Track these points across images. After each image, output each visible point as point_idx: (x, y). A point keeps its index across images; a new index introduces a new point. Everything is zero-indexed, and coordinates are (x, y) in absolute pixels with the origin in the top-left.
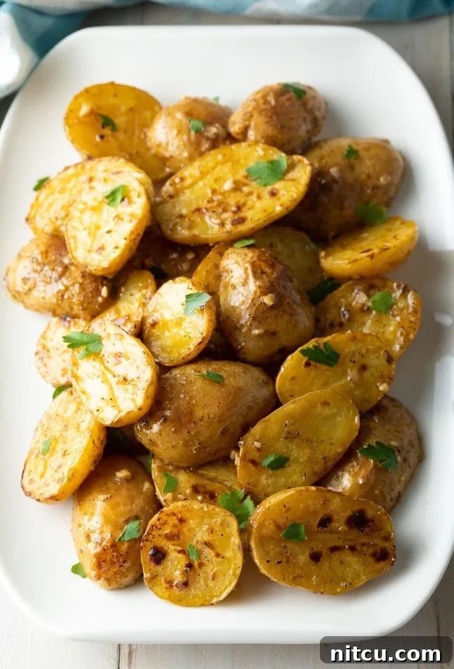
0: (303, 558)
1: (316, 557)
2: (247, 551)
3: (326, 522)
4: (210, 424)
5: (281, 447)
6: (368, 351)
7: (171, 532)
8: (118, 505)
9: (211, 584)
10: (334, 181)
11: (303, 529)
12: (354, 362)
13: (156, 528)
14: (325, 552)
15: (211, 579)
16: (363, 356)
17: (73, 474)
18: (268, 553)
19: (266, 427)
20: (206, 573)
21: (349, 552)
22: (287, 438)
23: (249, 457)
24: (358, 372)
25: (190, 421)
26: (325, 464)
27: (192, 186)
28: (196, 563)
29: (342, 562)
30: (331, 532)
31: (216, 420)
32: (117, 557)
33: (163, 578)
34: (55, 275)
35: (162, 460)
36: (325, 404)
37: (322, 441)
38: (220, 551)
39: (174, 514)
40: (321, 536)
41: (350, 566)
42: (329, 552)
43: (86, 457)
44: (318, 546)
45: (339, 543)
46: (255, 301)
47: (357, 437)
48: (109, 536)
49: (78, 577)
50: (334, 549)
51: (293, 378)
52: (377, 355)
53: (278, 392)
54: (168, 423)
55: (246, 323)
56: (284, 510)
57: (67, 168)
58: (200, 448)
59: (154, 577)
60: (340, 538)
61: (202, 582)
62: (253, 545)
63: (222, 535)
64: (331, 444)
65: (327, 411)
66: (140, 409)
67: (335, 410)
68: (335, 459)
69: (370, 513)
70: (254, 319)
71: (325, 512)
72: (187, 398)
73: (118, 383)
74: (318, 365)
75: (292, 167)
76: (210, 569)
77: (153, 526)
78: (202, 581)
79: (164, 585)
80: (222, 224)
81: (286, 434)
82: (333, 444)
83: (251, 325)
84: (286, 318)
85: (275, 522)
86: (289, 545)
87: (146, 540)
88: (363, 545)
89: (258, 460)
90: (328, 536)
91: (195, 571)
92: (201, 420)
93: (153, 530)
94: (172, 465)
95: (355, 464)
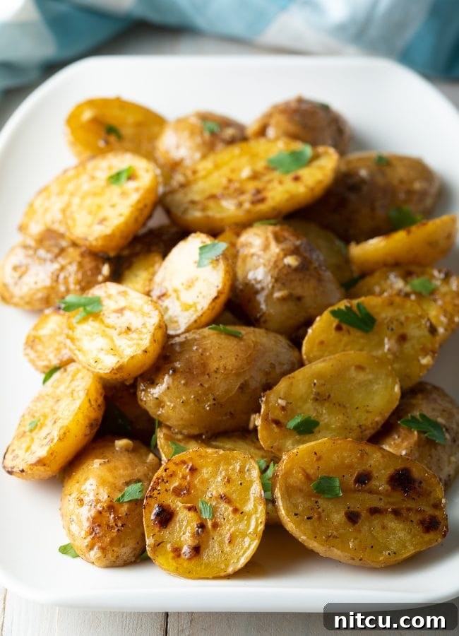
0: (338, 517)
1: (353, 518)
2: (271, 501)
3: (364, 479)
4: (227, 376)
5: (309, 410)
6: (407, 318)
7: (180, 485)
8: (116, 468)
9: (227, 549)
10: (363, 181)
11: (337, 484)
12: (392, 330)
13: (163, 480)
14: (364, 514)
15: (227, 542)
16: (402, 324)
17: (65, 433)
18: (296, 506)
19: (291, 384)
20: (221, 535)
21: (391, 516)
22: (316, 400)
23: (270, 417)
24: (396, 342)
25: (203, 373)
26: (362, 432)
27: (205, 178)
28: (209, 524)
29: (384, 528)
30: (370, 492)
31: (234, 372)
32: (115, 520)
33: (169, 546)
34: (49, 256)
35: (169, 428)
36: (360, 368)
37: (357, 408)
38: (238, 506)
39: (184, 462)
40: (359, 495)
41: (394, 534)
42: (368, 514)
43: (80, 417)
44: (355, 506)
45: (381, 505)
46: (278, 264)
47: (398, 407)
48: (106, 497)
49: (67, 559)
50: (374, 511)
51: (322, 343)
52: (418, 324)
53: (305, 357)
54: (178, 375)
55: (268, 285)
56: (315, 458)
57: (65, 171)
58: (214, 404)
59: (158, 545)
60: (381, 499)
61: (217, 548)
62: (278, 493)
63: (241, 484)
64: (368, 412)
65: (361, 376)
66: (145, 351)
67: (371, 376)
68: (373, 429)
69: (416, 473)
70: (277, 280)
71: (364, 467)
72: (200, 351)
73: (120, 334)
74: (351, 329)
75: (316, 157)
76: (227, 530)
77: (158, 479)
78: (216, 545)
79: (171, 555)
80: (240, 205)
81: (315, 394)
82: (371, 412)
83: (273, 287)
84: (313, 282)
85: (304, 470)
86: (321, 502)
87: (150, 497)
88: (409, 510)
89: (282, 420)
90: (367, 496)
91: (208, 533)
92: (216, 372)
93: (158, 484)
94: (181, 433)
95: (396, 437)
